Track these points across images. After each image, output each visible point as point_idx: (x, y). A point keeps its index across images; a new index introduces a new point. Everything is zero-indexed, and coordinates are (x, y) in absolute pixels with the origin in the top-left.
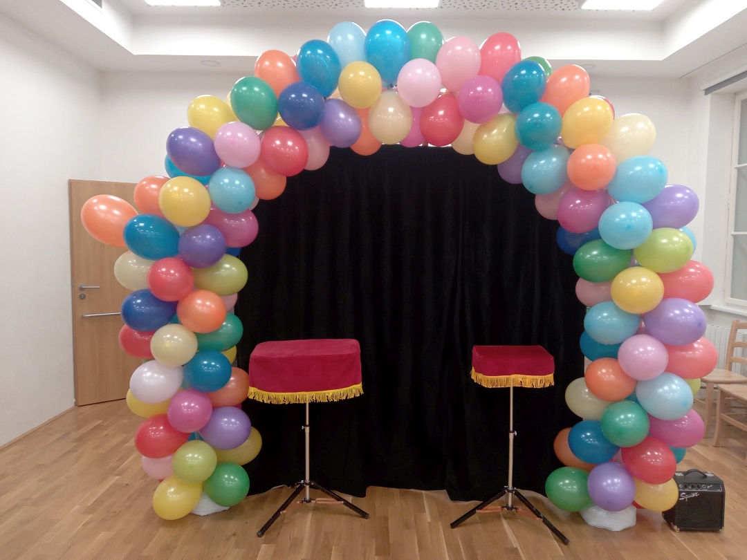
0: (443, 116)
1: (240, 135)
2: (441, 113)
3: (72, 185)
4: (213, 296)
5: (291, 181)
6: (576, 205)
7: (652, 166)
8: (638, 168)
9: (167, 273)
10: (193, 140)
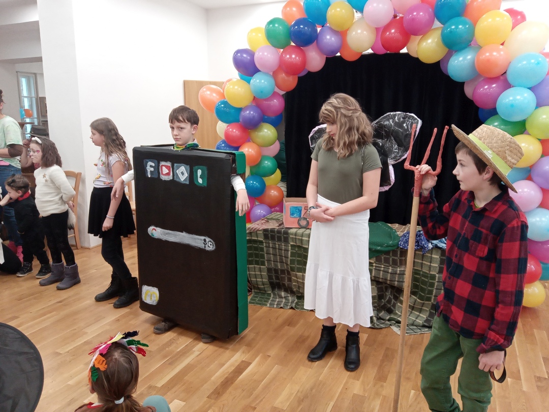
0: (394, 33)
1: (266, 54)
2: (393, 31)
3: (186, 83)
4: (254, 146)
5: (300, 79)
6: (484, 89)
7: (533, 61)
8: (525, 62)
9: (232, 131)
10: (245, 56)
